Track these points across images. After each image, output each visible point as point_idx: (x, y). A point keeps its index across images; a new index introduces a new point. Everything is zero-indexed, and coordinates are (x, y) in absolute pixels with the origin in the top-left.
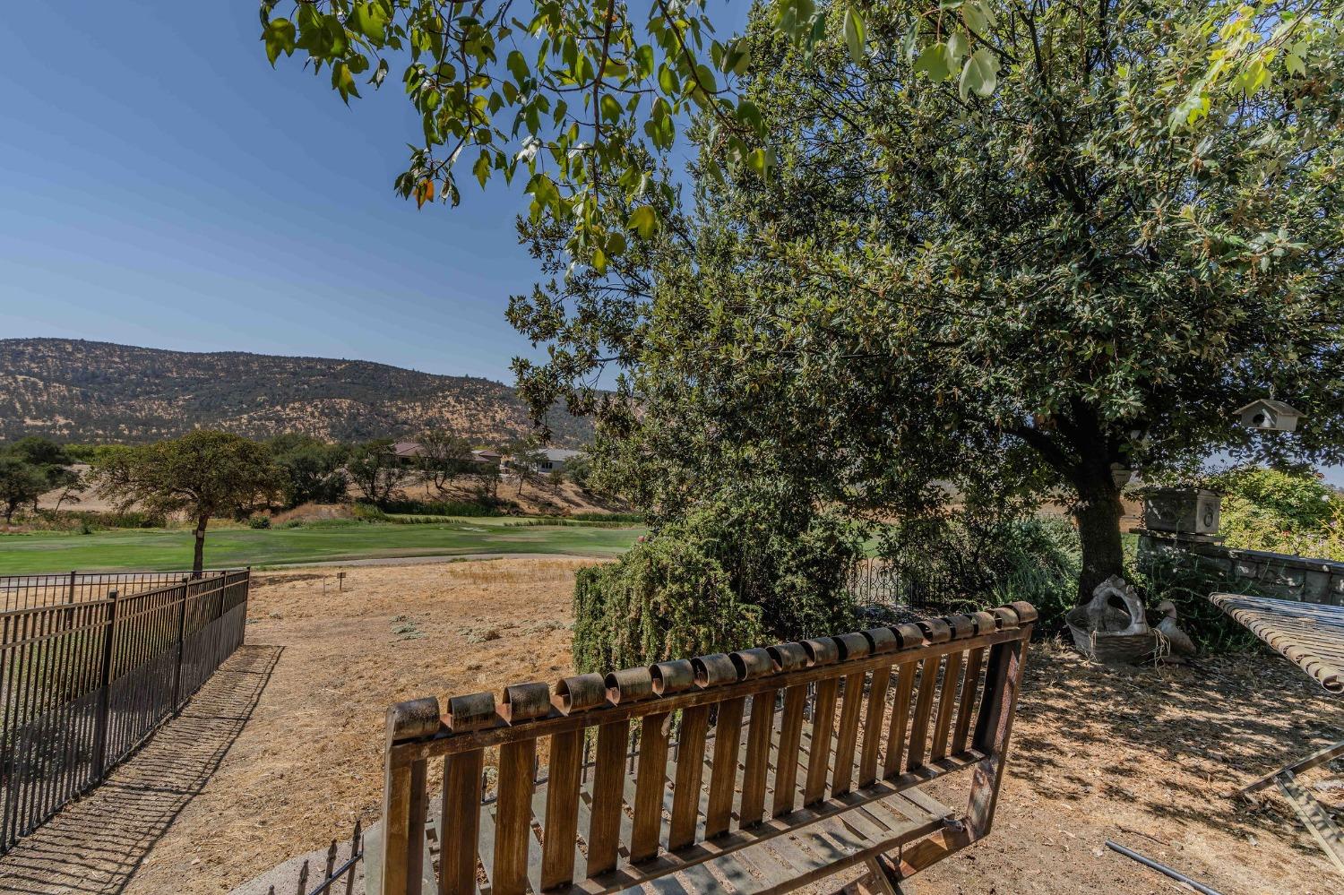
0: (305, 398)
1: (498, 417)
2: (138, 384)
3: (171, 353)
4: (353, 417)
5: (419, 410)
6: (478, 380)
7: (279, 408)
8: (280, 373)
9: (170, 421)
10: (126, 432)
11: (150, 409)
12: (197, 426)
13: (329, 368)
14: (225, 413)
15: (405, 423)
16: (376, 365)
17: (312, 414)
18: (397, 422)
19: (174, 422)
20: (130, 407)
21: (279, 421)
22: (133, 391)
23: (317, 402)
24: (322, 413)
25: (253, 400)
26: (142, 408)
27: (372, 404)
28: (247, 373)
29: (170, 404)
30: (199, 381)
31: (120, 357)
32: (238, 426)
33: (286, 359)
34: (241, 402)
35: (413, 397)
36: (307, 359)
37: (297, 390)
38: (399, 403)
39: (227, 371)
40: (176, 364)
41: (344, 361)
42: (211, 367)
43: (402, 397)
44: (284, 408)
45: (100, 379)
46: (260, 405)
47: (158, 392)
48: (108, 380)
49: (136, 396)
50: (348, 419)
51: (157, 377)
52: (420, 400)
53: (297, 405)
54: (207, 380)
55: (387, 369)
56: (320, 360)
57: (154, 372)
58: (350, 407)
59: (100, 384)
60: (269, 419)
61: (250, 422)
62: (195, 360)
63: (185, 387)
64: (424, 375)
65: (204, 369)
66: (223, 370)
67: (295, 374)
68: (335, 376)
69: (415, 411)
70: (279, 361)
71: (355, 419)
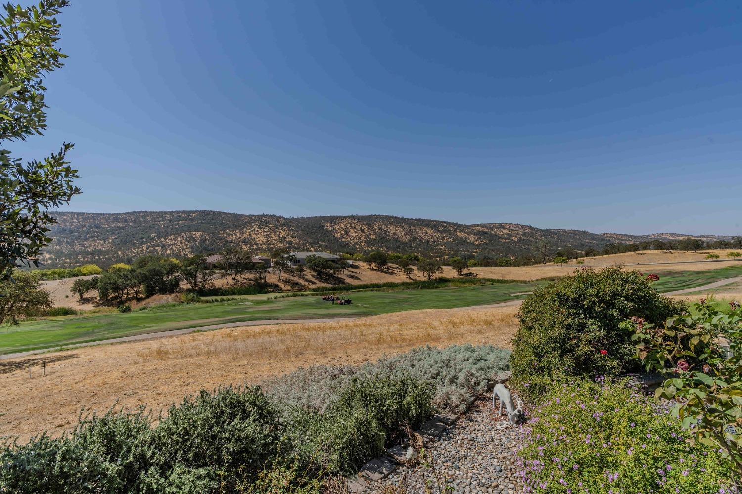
0: (177, 233)
1: (282, 235)
2: (87, 233)
3: (104, 214)
4: (203, 241)
5: (238, 235)
6: (270, 216)
7: (163, 240)
8: (163, 221)
9: (105, 251)
10: (82, 259)
11: (94, 245)
12: (120, 253)
13: (189, 216)
14: (134, 244)
15: (231, 242)
16: (214, 212)
17: (181, 242)
18: (227, 242)
19: (107, 252)
20: (83, 246)
21: (163, 246)
22: (85, 237)
23: (183, 234)
24: (186, 240)
25: (149, 237)
26: (90, 246)
27: (213, 234)
28: (145, 222)
29: (105, 242)
30: (119, 228)
31: (77, 219)
32: (142, 251)
33: (166, 213)
34: (143, 238)
35: (235, 227)
36: (178, 212)
37: (172, 229)
38: (228, 231)
39: (134, 222)
40: (106, 220)
41: (196, 211)
42: (126, 220)
43: (229, 228)
44: (166, 240)
45: (67, 232)
46: (153, 239)
47: (98, 236)
48: (71, 232)
49: (86, 239)
50: (200, 242)
51: (97, 228)
52: (238, 229)
53: (172, 237)
54: (124, 228)
55: (220, 213)
56: (184, 212)
57: (95, 226)
58: (201, 236)
59: (67, 234)
60: (158, 246)
61: (148, 248)
62: (117, 217)
63: (112, 232)
64: (240, 215)
65: (122, 222)
66: (132, 221)
67: (170, 220)
68: (192, 220)
69: (236, 235)
70: (161, 214)
71: (204, 242)
